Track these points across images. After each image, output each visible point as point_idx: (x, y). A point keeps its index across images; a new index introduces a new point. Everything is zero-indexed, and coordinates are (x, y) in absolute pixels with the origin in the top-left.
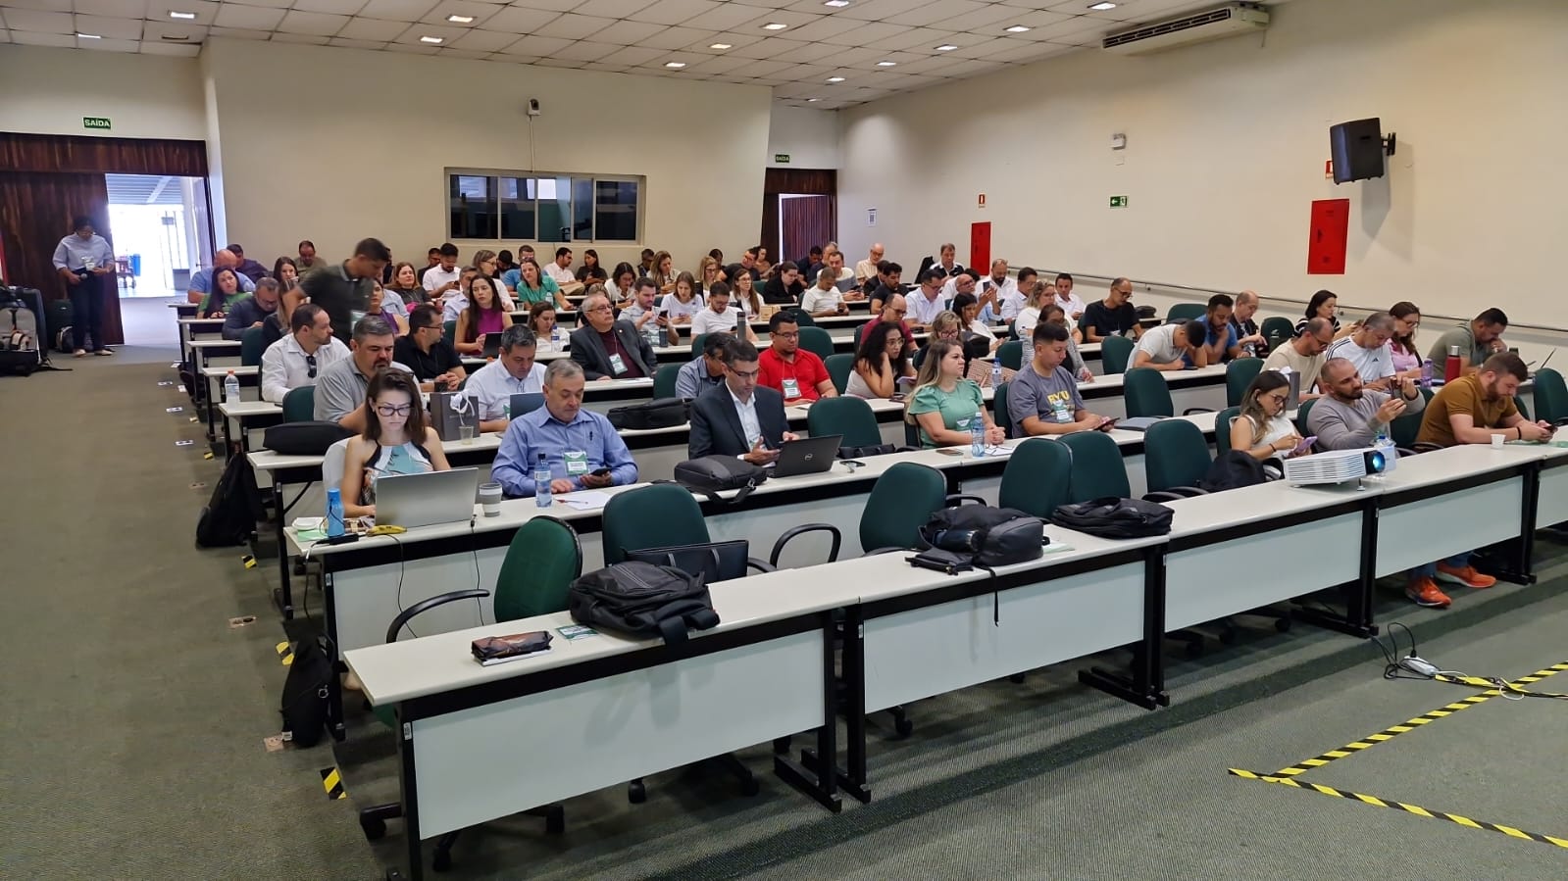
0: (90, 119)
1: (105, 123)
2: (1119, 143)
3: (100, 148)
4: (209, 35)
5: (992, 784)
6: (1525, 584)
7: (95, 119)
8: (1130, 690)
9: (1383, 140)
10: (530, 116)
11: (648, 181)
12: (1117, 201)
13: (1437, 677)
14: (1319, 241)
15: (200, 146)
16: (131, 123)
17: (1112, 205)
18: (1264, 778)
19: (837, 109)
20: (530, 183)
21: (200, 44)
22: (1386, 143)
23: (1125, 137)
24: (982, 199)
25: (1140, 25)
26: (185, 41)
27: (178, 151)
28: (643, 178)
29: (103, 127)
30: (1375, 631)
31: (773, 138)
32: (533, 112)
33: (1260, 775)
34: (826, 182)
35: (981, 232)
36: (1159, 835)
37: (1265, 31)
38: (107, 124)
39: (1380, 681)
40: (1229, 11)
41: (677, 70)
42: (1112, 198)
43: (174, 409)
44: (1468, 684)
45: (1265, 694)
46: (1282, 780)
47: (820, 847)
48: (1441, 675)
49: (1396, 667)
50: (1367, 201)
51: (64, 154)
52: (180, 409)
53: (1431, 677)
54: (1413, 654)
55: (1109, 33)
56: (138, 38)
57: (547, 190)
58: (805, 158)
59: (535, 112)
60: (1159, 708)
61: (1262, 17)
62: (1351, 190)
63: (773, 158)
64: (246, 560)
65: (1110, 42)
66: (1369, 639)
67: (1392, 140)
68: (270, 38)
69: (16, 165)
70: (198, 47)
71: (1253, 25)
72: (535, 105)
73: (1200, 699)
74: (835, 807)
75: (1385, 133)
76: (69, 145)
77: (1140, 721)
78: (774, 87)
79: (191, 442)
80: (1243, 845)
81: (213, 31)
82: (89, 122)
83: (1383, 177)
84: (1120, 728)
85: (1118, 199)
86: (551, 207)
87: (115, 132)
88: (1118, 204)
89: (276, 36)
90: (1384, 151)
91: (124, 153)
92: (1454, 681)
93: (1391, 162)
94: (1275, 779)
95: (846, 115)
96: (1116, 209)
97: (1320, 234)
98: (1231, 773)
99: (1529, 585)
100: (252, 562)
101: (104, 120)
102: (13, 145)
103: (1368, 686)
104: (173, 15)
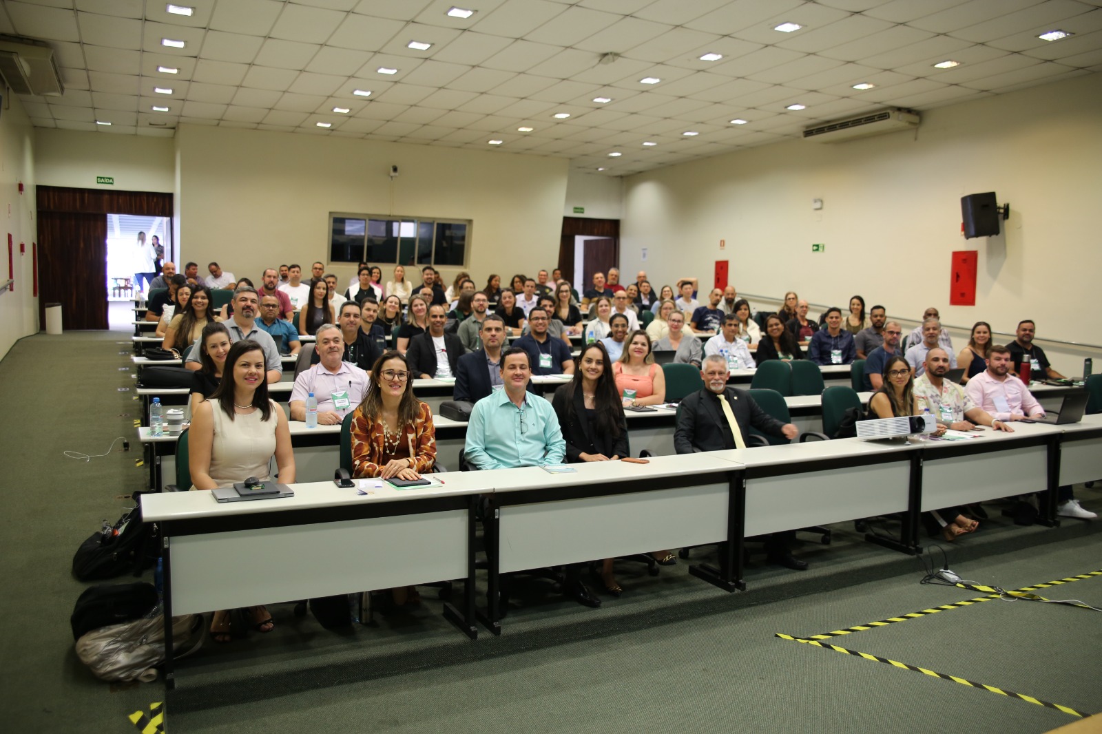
0: (101, 178)
1: (110, 180)
2: (818, 205)
3: (106, 197)
4: (179, 123)
5: (598, 633)
6: (1051, 527)
7: (104, 178)
8: (719, 578)
9: (1000, 208)
10: (392, 177)
11: (475, 224)
12: (817, 247)
13: (959, 585)
14: (957, 281)
15: (170, 196)
16: (128, 181)
17: (813, 250)
18: (799, 640)
19: (621, 177)
20: (395, 225)
21: (174, 128)
22: (1002, 211)
23: (822, 201)
24: (722, 243)
25: (828, 122)
26: (164, 126)
27: (155, 200)
28: (470, 221)
29: (109, 183)
30: (920, 551)
31: (569, 197)
32: (392, 174)
33: (795, 638)
34: (611, 229)
35: (722, 268)
36: (705, 670)
37: (917, 129)
38: (111, 181)
39: (918, 585)
40: (888, 113)
41: (497, 146)
42: (814, 245)
43: (124, 369)
44: (978, 590)
45: (827, 589)
46: (811, 642)
47: (460, 662)
48: (961, 583)
49: (931, 577)
50: (990, 251)
51: (82, 200)
52: (128, 369)
53: (954, 584)
54: (946, 568)
55: (808, 127)
56: (134, 124)
57: (407, 230)
58: (594, 212)
59: (397, 174)
60: (737, 591)
61: (914, 119)
62: (978, 244)
63: (572, 210)
64: (138, 462)
65: (809, 132)
66: (915, 556)
67: (1007, 208)
68: (218, 125)
69: (52, 206)
70: (172, 131)
71: (907, 124)
72: (395, 169)
73: (772, 588)
74: (473, 635)
75: (1000, 202)
76: (86, 195)
77: (722, 599)
78: (571, 159)
79: (128, 389)
80: (762, 678)
81: (182, 120)
82: (100, 179)
83: (999, 235)
84: (706, 602)
85: (817, 246)
86: (408, 242)
87: (118, 186)
88: (817, 250)
89: (222, 123)
90: (1001, 217)
91: (120, 201)
92: (969, 587)
93: (1008, 225)
94: (805, 641)
95: (626, 181)
96: (816, 253)
97: (958, 276)
98: (777, 636)
99: (1054, 527)
100: (142, 463)
101: (110, 178)
102: (51, 194)
103: (908, 588)
104: (155, 109)
